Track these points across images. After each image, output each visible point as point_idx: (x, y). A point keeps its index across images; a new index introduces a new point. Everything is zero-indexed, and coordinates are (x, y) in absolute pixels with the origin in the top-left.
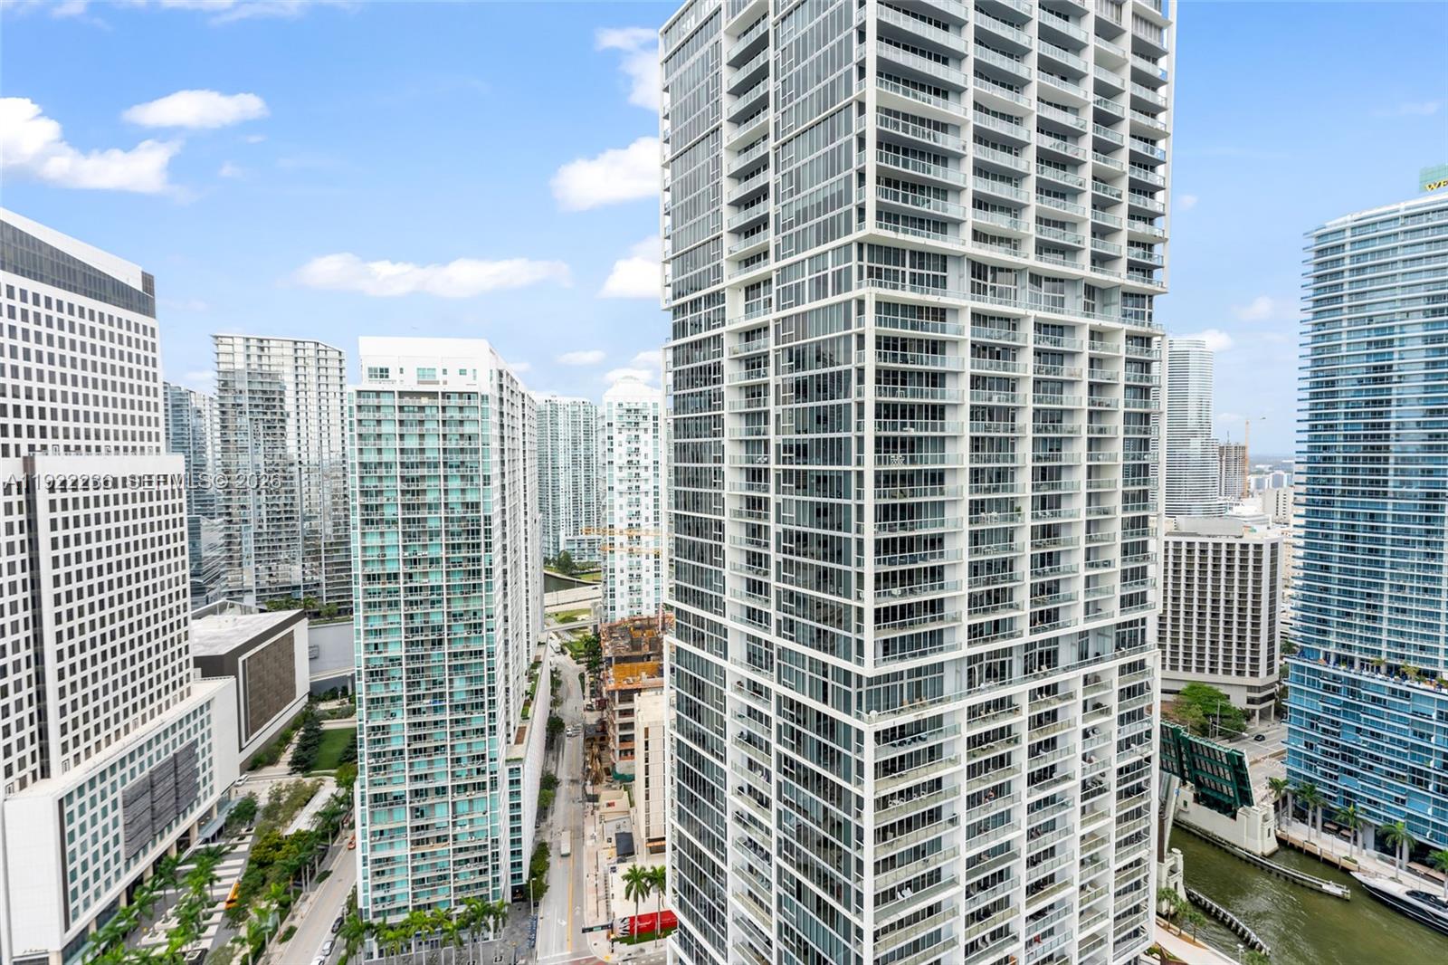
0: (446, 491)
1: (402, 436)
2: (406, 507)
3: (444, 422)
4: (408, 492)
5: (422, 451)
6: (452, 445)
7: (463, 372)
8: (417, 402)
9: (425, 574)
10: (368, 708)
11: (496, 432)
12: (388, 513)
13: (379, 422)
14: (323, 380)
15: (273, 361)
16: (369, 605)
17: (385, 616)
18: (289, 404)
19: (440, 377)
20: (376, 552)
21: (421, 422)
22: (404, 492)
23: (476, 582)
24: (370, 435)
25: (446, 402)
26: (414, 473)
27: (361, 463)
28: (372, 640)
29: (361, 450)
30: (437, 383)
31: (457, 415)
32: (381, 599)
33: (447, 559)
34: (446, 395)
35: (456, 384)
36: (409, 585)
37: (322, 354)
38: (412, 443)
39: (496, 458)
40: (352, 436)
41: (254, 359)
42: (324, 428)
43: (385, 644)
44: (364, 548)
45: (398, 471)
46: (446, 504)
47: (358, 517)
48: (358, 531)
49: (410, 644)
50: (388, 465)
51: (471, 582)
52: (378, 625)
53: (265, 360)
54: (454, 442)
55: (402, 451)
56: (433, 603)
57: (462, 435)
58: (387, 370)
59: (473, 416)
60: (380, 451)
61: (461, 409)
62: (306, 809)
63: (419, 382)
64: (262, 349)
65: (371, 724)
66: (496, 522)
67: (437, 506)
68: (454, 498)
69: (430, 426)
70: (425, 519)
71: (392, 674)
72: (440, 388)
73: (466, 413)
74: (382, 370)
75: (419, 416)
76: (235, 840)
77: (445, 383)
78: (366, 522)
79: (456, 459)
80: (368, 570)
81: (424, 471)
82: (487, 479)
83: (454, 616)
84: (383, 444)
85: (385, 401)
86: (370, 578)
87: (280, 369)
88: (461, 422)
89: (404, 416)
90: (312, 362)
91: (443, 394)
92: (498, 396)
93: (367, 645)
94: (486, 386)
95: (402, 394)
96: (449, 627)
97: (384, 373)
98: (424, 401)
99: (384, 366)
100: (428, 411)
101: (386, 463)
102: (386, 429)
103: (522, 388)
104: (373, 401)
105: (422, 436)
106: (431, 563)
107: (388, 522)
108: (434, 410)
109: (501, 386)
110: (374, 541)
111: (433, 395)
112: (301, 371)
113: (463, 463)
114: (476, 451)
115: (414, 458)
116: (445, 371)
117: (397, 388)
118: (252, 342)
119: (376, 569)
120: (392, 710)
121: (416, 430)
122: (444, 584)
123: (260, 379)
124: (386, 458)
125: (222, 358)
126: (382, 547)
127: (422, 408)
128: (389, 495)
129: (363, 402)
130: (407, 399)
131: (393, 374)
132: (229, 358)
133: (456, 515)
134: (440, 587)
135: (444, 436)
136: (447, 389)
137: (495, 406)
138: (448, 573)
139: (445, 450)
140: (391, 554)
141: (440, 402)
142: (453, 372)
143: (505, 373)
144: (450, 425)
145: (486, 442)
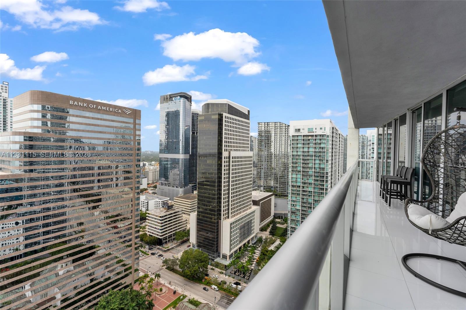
0: (315, 164)
1: (303, 148)
2: (303, 167)
3: (315, 143)
4: (304, 163)
5: (308, 152)
6: (317, 150)
7: (321, 129)
8: (308, 138)
9: (308, 187)
10: (291, 221)
11: (331, 146)
12: (299, 169)
13: (297, 144)
14: (281, 132)
15: (270, 128)
16: (292, 193)
17: (296, 197)
18: (273, 139)
19: (314, 130)
20: (295, 179)
21: (309, 144)
22: (303, 163)
23: (322, 192)
24: (295, 147)
25: (316, 138)
26: (306, 158)
27: (292, 155)
28: (293, 203)
29: (292, 151)
30: (314, 132)
31: (319, 142)
32: (295, 192)
33: (314, 184)
34: (316, 136)
35: (319, 132)
36: (303, 190)
37: (281, 125)
38: (306, 150)
39: (330, 154)
40: (290, 148)
41: (266, 128)
42: (281, 145)
43: (296, 205)
44: (292, 178)
45: (302, 157)
46: (314, 168)
47: (291, 169)
48: (291, 173)
49: (302, 206)
50: (299, 156)
51: (321, 192)
52: (294, 199)
53: (268, 128)
54: (318, 149)
55: (303, 152)
56: (309, 196)
57: (320, 147)
59: (324, 142)
60: (297, 152)
61: (320, 140)
62: (273, 245)
63: (308, 132)
64: (268, 125)
65: (291, 226)
66: (330, 174)
67: (312, 168)
68: (317, 166)
69: (311, 145)
70: (308, 171)
71: (297, 214)
73: (322, 141)
74: (298, 129)
75: (308, 142)
76: (258, 246)
77: (316, 132)
78: (292, 171)
79: (318, 154)
80: (293, 184)
81: (309, 158)
82: (327, 161)
83: (315, 201)
84: (298, 150)
85: (299, 138)
86: (293, 186)
87: (271, 130)
88: (320, 144)
89: (304, 142)
90: (279, 128)
91: (315, 135)
92: (332, 135)
93: (291, 204)
94: (328, 132)
95: (304, 136)
96: (314, 204)
97: (299, 130)
98: (310, 138)
99: (299, 128)
100: (311, 141)
102: (299, 145)
103: (339, 132)
104: (296, 138)
105: (309, 148)
106: (309, 184)
107: (298, 171)
109: (333, 132)
110: (294, 176)
111: (312, 136)
112: (276, 130)
113: (320, 156)
114: (324, 152)
115: (306, 154)
116: (316, 129)
117: (302, 134)
118: (266, 123)
119: (295, 184)
121: (307, 146)
122: (313, 191)
123: (267, 133)
124: (299, 153)
125: (260, 128)
126: (297, 178)
127: (309, 140)
128: (299, 164)
129: (294, 138)
130: (305, 137)
131: (301, 130)
132: (261, 128)
133: (317, 171)
134: (311, 192)
135: (315, 148)
136: (317, 134)
137: (331, 138)
138: (314, 188)
140: (299, 180)
141: (314, 138)
142: (318, 129)
143: (334, 128)
144: (317, 145)
145: (327, 149)
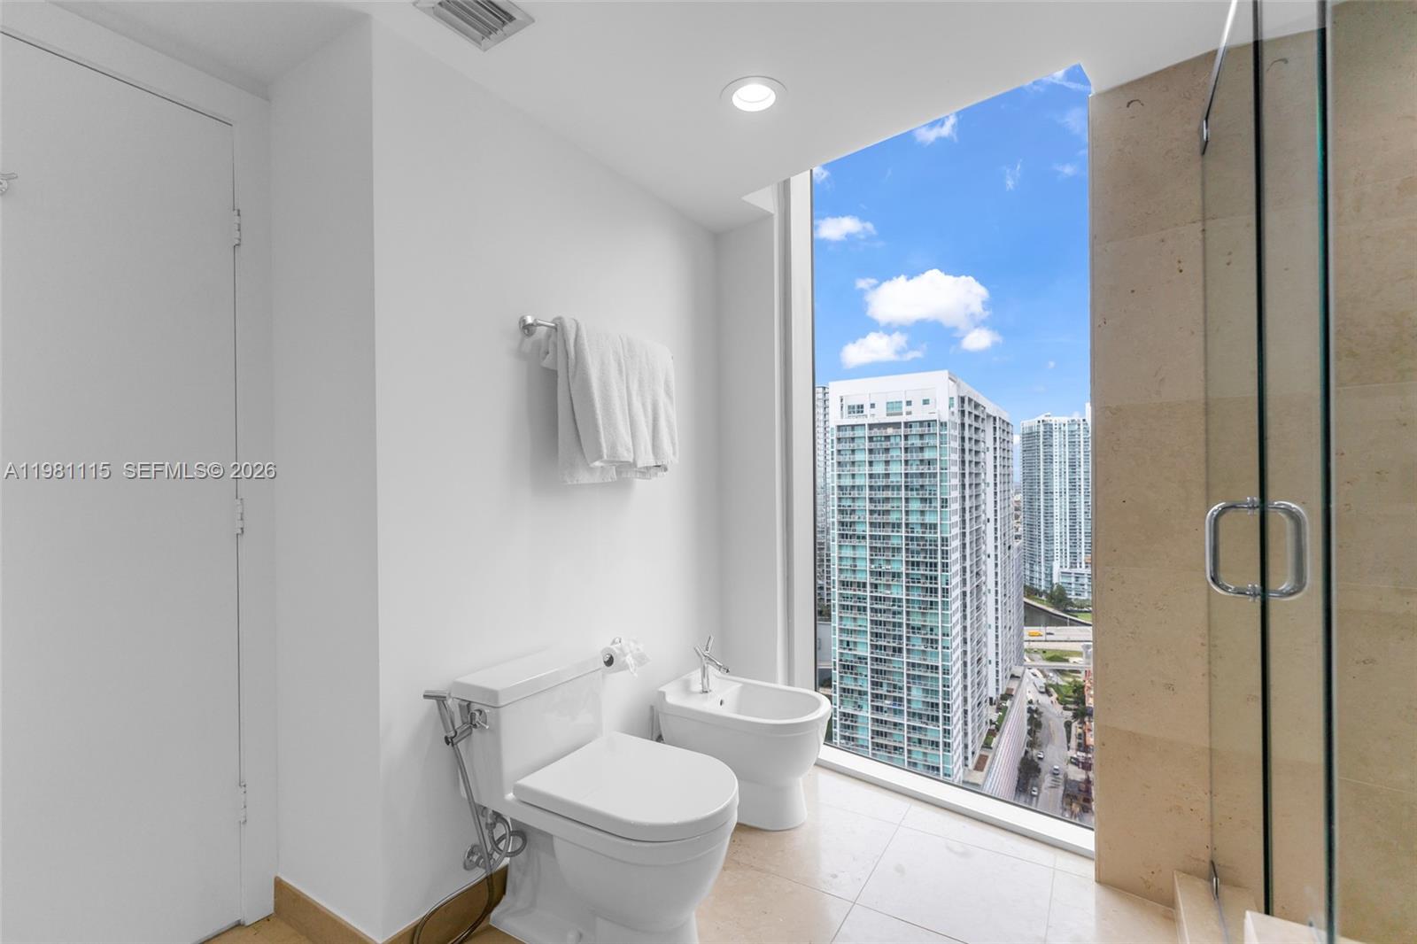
0: (907, 512)
1: (871, 463)
2: (874, 525)
3: (906, 449)
4: (875, 511)
5: (887, 476)
6: (914, 470)
7: (926, 402)
8: (883, 432)
9: (888, 586)
10: (841, 696)
11: (956, 457)
12: (859, 530)
13: (853, 451)
16: (843, 607)
17: (855, 619)
19: (904, 408)
20: (850, 562)
21: (887, 450)
22: (872, 512)
23: (933, 599)
24: (846, 463)
25: (908, 431)
26: (881, 495)
27: (839, 487)
28: (845, 638)
29: (839, 476)
30: (902, 414)
31: (917, 442)
32: (852, 604)
33: (907, 575)
34: (908, 425)
35: (919, 414)
36: (874, 594)
37: (827, 396)
38: (879, 469)
39: (956, 481)
40: (832, 464)
43: (855, 643)
44: (840, 558)
45: (867, 493)
46: (907, 525)
47: (836, 532)
48: (836, 543)
49: (875, 647)
50: (860, 488)
51: (929, 599)
52: (850, 625)
54: (914, 467)
56: (894, 613)
57: (922, 461)
58: (862, 406)
59: (932, 442)
60: (853, 476)
61: (922, 436)
63: (887, 415)
66: (955, 543)
67: (899, 525)
68: (914, 519)
69: (894, 453)
70: (888, 537)
71: (860, 671)
72: (903, 419)
73: (926, 440)
74: (858, 407)
75: (885, 444)
77: (908, 413)
78: (842, 536)
79: (917, 482)
80: (842, 578)
81: (889, 494)
82: (944, 502)
83: (913, 628)
84: (856, 470)
85: (858, 433)
86: (844, 584)
88: (922, 449)
89: (873, 445)
91: (906, 423)
92: (959, 422)
93: (841, 641)
94: (946, 412)
95: (871, 426)
96: (908, 638)
97: (860, 409)
98: (890, 431)
99: (860, 403)
100: (892, 440)
101: (858, 486)
102: (859, 457)
104: (849, 434)
105: (887, 463)
106: (894, 577)
107: (858, 537)
108: (898, 439)
109: (963, 412)
110: (848, 553)
111: (896, 425)
113: (922, 486)
114: (935, 475)
115: (881, 482)
116: (909, 403)
117: (867, 421)
119: (849, 577)
120: (860, 702)
121: (883, 457)
122: (904, 597)
124: (858, 482)
126: (854, 559)
127: (888, 438)
128: (860, 514)
129: (842, 434)
130: (876, 430)
131: (867, 409)
133: (915, 535)
134: (900, 600)
135: (906, 462)
136: (910, 419)
137: (955, 432)
138: (907, 588)
139: (906, 475)
140: (860, 565)
141: (902, 431)
142: (917, 403)
143: (966, 400)
144: (912, 452)
145: (944, 466)
